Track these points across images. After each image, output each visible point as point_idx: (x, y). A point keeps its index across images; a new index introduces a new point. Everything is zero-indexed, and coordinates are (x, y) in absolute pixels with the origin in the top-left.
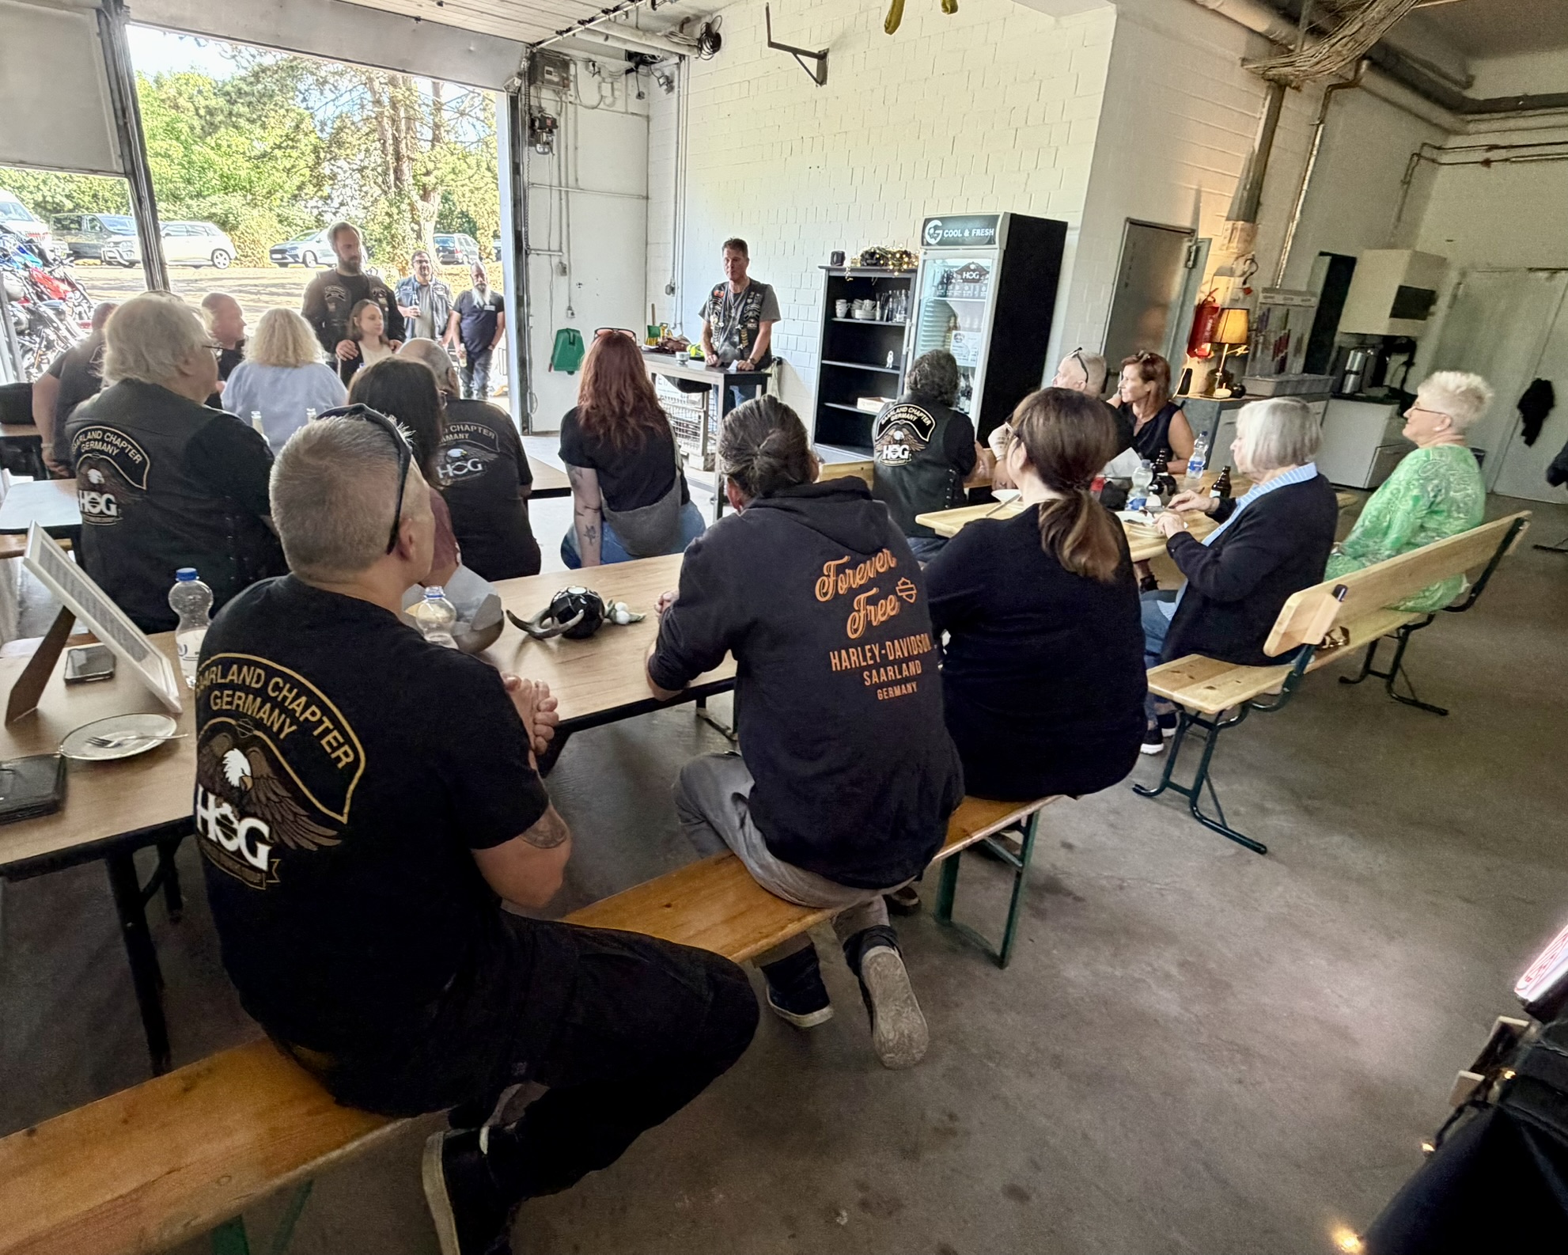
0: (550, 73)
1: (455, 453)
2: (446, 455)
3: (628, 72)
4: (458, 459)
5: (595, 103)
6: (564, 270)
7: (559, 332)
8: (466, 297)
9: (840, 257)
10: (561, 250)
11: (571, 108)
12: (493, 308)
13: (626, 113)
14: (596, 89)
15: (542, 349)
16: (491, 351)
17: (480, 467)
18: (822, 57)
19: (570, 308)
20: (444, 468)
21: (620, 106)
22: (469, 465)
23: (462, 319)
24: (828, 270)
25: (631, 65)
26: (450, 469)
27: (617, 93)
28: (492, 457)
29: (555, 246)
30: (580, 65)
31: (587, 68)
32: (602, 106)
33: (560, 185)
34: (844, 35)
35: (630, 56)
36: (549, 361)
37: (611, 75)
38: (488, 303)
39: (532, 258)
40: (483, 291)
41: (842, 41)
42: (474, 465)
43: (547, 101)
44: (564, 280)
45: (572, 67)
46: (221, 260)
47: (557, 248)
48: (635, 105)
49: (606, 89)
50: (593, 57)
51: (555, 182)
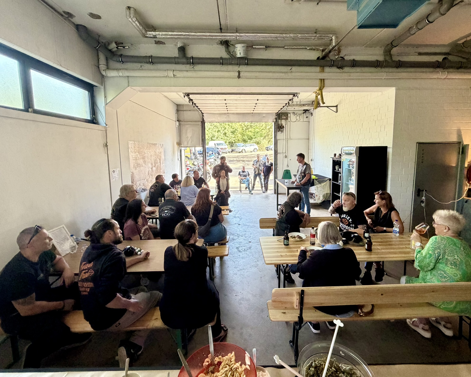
0: (283, 117)
1: (166, 211)
2: (164, 212)
3: (304, 113)
4: (166, 213)
5: (295, 121)
6: (286, 157)
7: (285, 170)
8: (265, 163)
9: (335, 155)
10: (286, 153)
11: (289, 123)
12: (270, 166)
13: (303, 121)
14: (295, 118)
15: (280, 174)
16: (269, 175)
17: (169, 215)
18: (337, 106)
19: (288, 165)
20: (163, 214)
21: (302, 120)
22: (167, 214)
23: (264, 168)
24: (333, 158)
25: (304, 111)
26: (164, 215)
27: (300, 118)
28: (172, 213)
29: (284, 152)
30: (291, 114)
31: (293, 114)
32: (297, 121)
33: (286, 139)
34: (340, 101)
35: (304, 110)
36: (282, 177)
37: (299, 114)
38: (269, 164)
39: (278, 155)
40: (268, 162)
41: (340, 102)
42: (168, 214)
43: (283, 122)
44: (286, 159)
45: (289, 115)
46: (255, 150)
47: (285, 152)
48: (305, 119)
49: (298, 118)
50: (294, 112)
51: (284, 138)
